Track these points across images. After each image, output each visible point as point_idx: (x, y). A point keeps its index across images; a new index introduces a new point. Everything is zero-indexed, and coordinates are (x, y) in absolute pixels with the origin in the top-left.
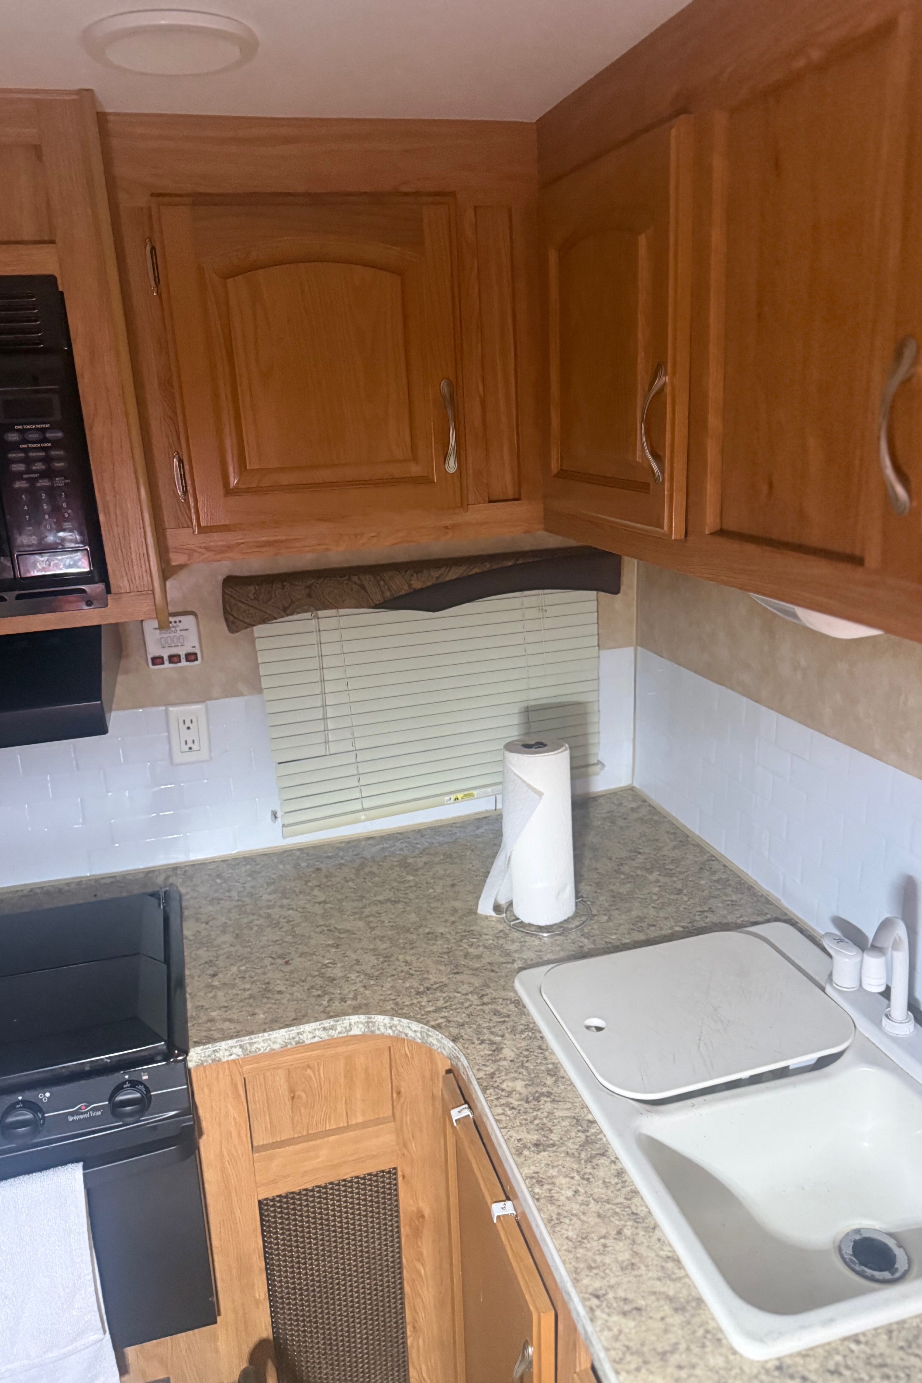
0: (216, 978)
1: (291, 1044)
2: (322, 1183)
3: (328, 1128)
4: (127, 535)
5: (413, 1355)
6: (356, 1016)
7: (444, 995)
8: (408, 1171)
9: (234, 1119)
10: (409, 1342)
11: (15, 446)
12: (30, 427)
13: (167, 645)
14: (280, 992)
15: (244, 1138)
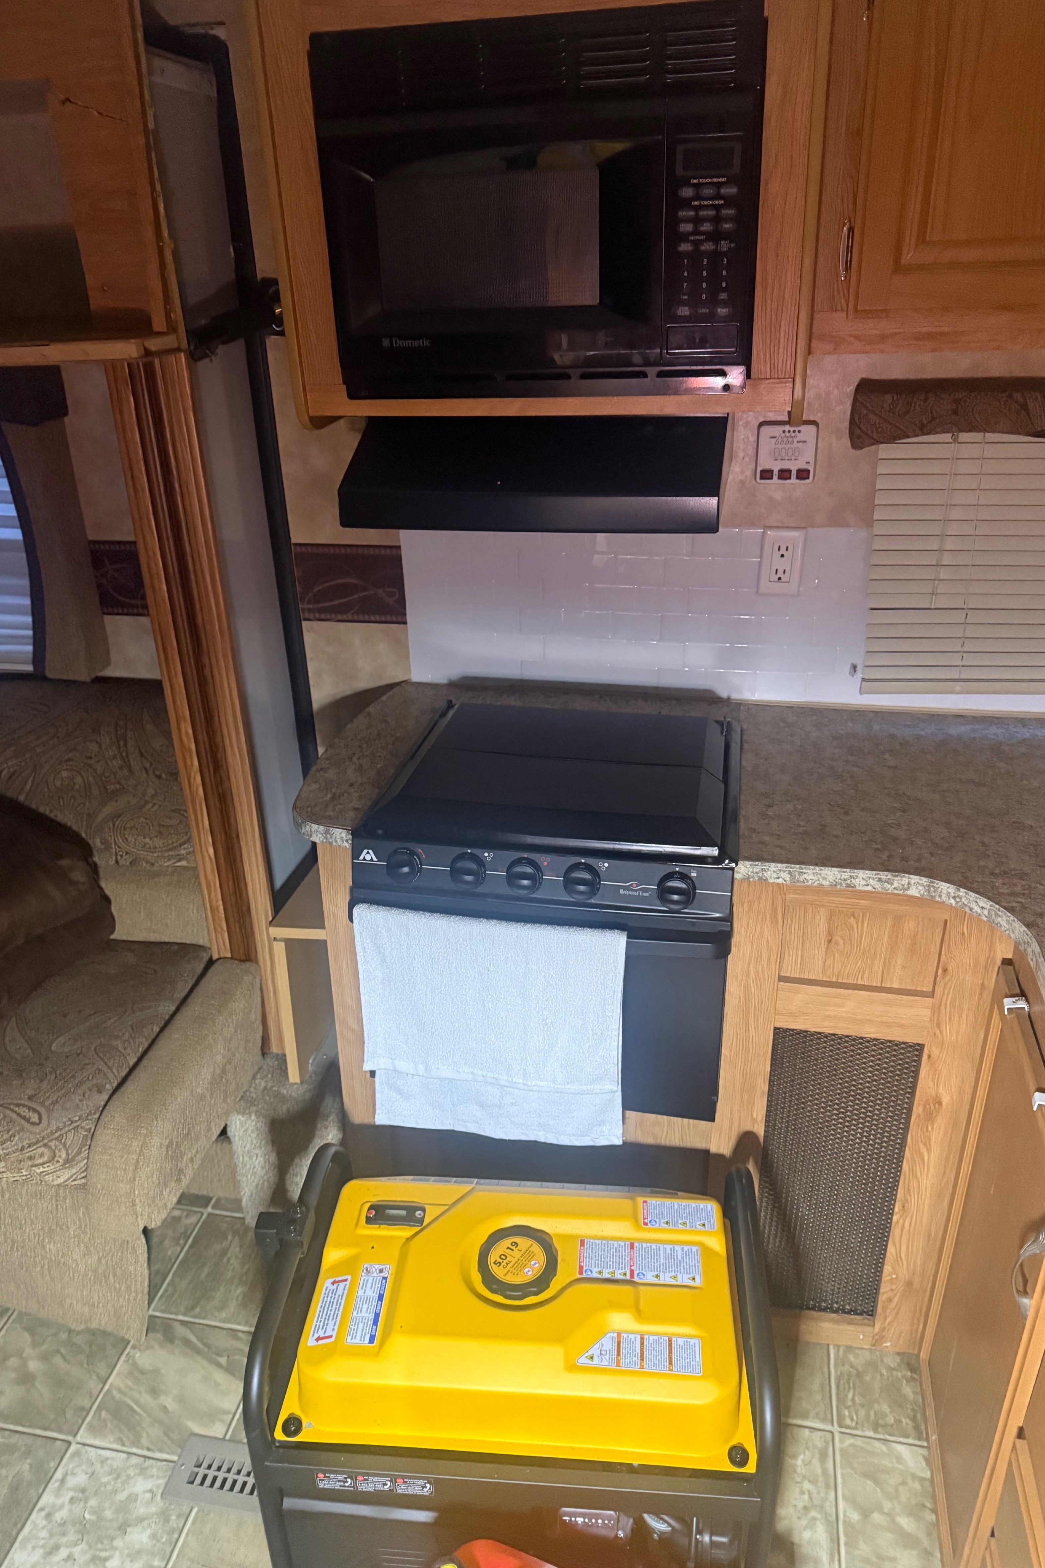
0: (771, 808)
1: (841, 884)
2: (840, 1032)
3: (859, 983)
4: (780, 311)
5: (896, 1231)
6: (918, 877)
7: (1023, 883)
8: (935, 1052)
9: (768, 941)
10: (895, 1218)
11: (686, 203)
12: (707, 181)
13: (780, 458)
14: (837, 837)
15: (773, 963)
